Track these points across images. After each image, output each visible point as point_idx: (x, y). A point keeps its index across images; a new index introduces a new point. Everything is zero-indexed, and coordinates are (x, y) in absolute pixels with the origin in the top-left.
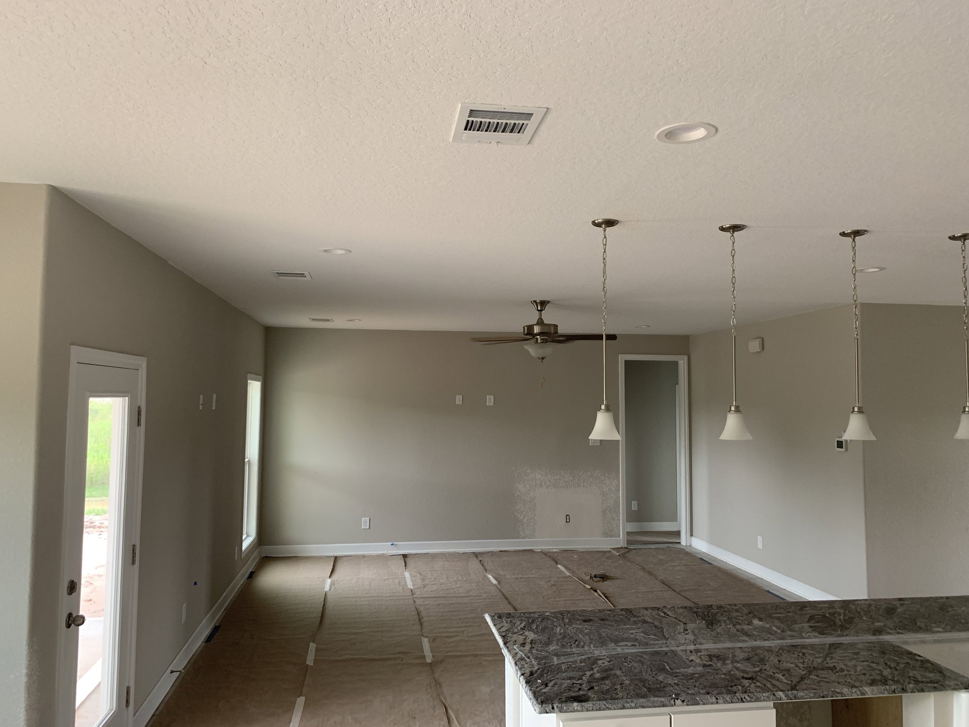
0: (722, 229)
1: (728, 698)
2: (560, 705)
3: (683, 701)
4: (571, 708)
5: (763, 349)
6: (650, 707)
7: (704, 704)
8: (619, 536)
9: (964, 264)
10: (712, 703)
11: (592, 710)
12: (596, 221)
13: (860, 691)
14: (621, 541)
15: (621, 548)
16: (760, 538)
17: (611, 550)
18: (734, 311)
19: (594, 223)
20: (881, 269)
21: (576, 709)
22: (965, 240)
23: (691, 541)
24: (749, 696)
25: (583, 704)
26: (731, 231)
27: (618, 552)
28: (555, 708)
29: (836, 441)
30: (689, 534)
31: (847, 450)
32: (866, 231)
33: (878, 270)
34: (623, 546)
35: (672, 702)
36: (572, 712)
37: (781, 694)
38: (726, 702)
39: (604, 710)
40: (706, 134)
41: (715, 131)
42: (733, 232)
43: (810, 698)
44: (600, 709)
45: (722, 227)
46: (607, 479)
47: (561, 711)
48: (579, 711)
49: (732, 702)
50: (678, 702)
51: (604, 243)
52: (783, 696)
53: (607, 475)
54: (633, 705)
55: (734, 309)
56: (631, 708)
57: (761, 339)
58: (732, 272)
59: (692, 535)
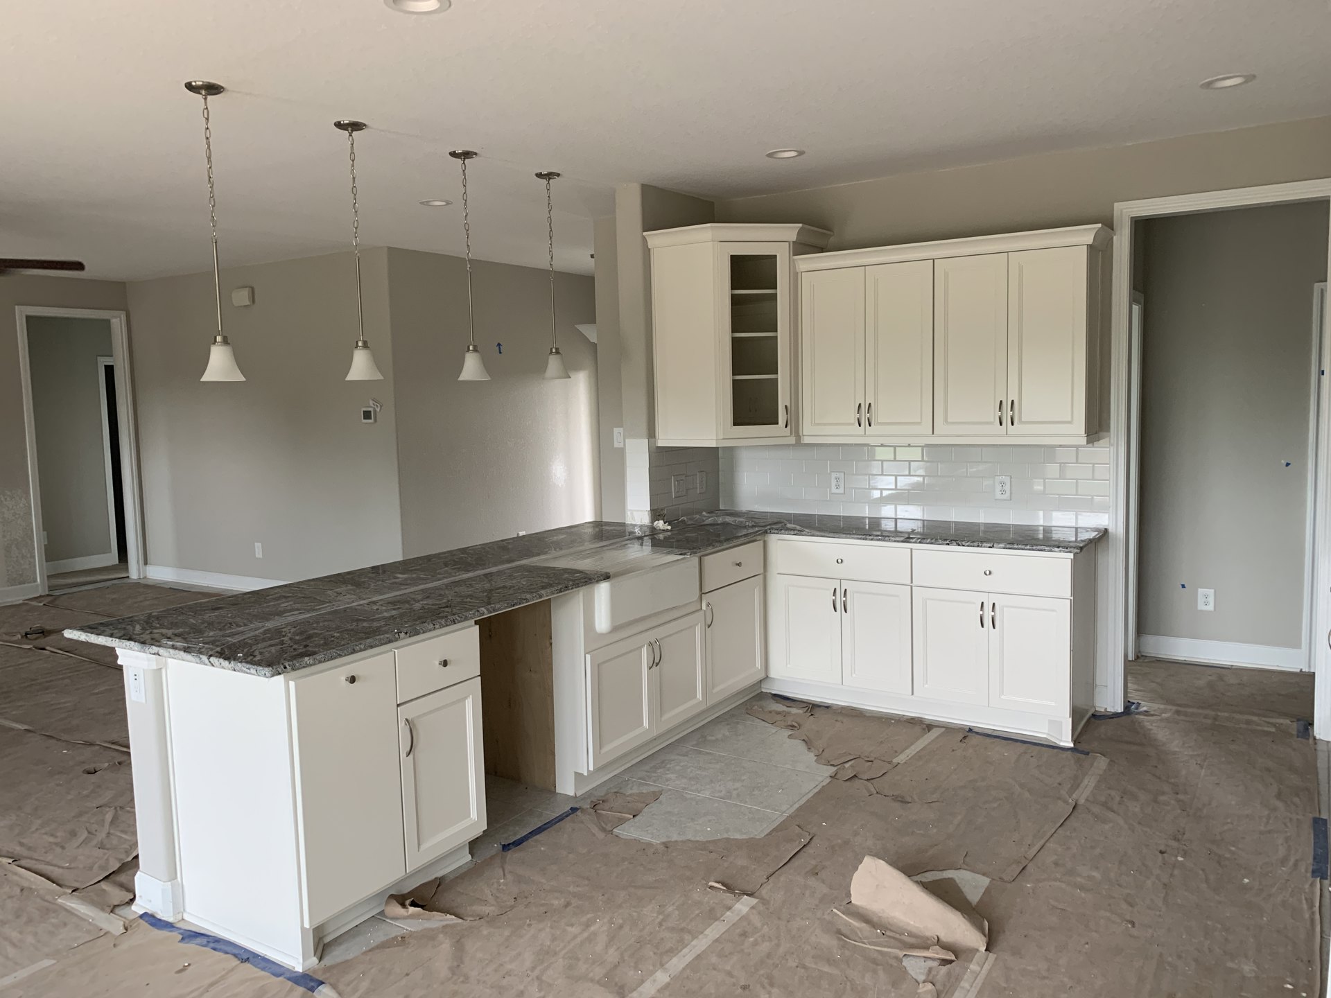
0: (339, 125)
1: (443, 622)
2: (291, 663)
3: (406, 633)
4: (303, 664)
5: (253, 301)
6: (378, 646)
7: (424, 632)
8: (35, 581)
9: (549, 204)
10: (430, 630)
11: (325, 661)
12: (194, 84)
13: (538, 594)
14: (39, 584)
15: (41, 596)
16: (258, 545)
17: (26, 602)
18: (356, 228)
19: (189, 86)
20: (448, 203)
21: (308, 662)
22: (549, 179)
23: (145, 571)
24: (459, 616)
25: (314, 656)
26: (350, 129)
27: (40, 602)
28: (287, 666)
29: (362, 413)
30: (141, 562)
31: (375, 421)
32: (476, 154)
33: (444, 203)
34: (43, 594)
35: (397, 636)
36: (304, 667)
37: (483, 609)
38: (442, 626)
39: (335, 658)
40: (437, 7)
41: (448, 5)
42: (352, 131)
43: (504, 609)
44: (332, 658)
45: (339, 122)
46: (8, 499)
47: (294, 669)
48: (311, 665)
49: (447, 626)
50: (402, 635)
51: (206, 116)
52: (485, 611)
53: (9, 493)
54: (362, 647)
55: (356, 226)
56: (361, 650)
57: (251, 289)
58: (352, 180)
59: (146, 563)
